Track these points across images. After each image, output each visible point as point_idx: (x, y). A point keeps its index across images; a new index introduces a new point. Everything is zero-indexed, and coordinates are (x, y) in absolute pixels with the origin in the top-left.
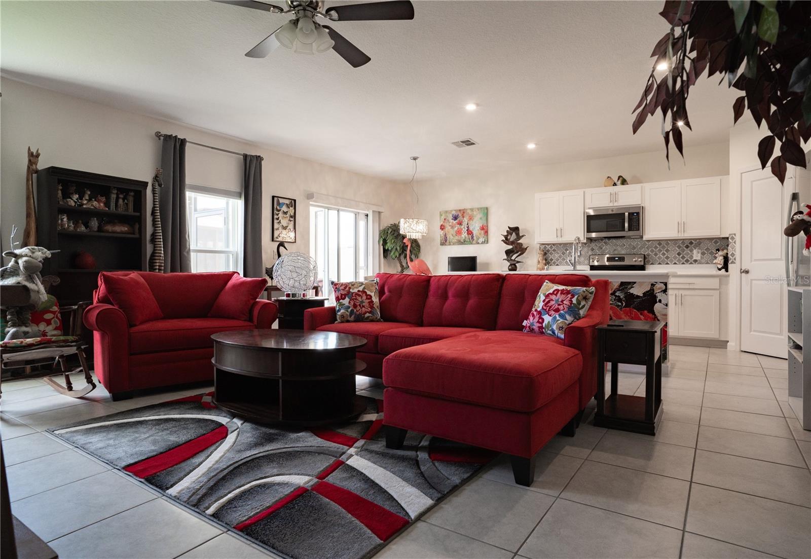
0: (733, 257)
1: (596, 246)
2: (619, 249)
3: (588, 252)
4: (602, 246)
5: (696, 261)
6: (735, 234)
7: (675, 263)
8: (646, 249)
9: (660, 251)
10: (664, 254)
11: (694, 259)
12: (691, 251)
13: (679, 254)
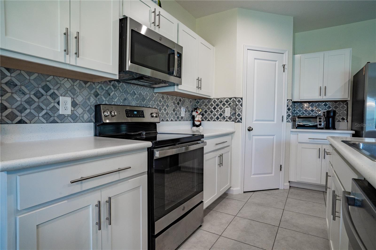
0: (239, 117)
1: (102, 89)
2: (130, 98)
3: (89, 99)
4: (110, 91)
5: (182, 118)
6: (242, 99)
7: (172, 120)
8: (153, 102)
9: (163, 105)
10: (165, 110)
11: (182, 116)
12: (180, 108)
13: (174, 110)
